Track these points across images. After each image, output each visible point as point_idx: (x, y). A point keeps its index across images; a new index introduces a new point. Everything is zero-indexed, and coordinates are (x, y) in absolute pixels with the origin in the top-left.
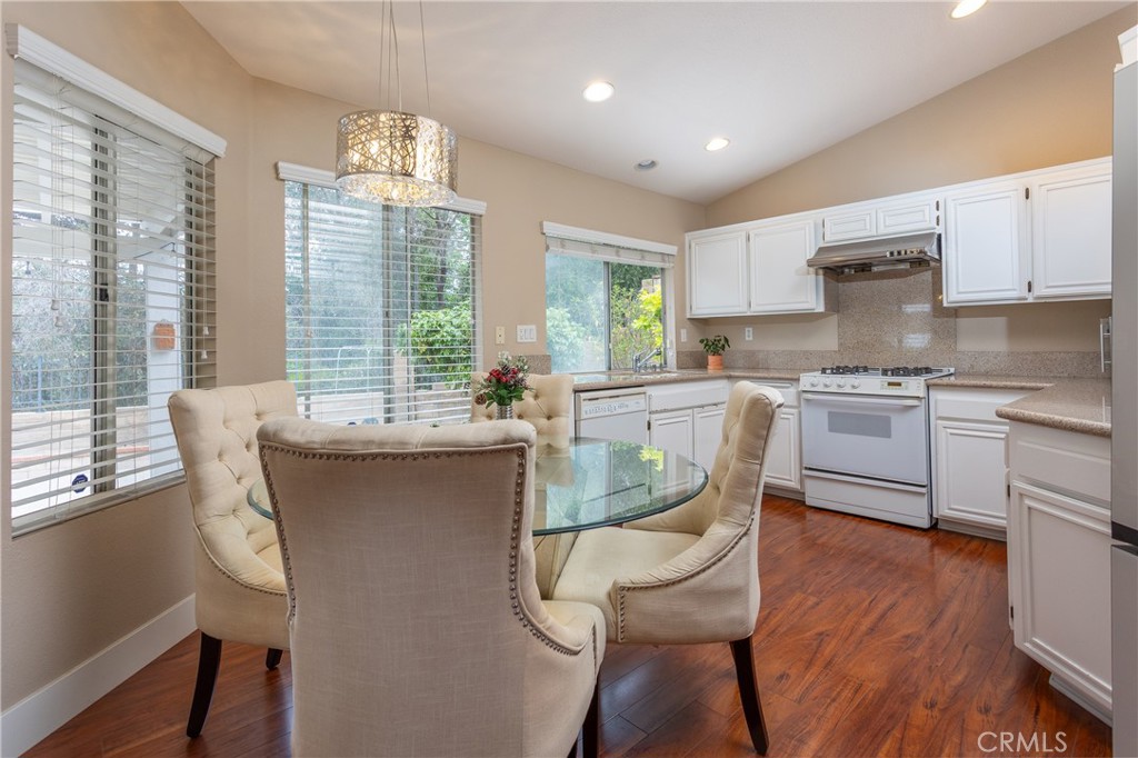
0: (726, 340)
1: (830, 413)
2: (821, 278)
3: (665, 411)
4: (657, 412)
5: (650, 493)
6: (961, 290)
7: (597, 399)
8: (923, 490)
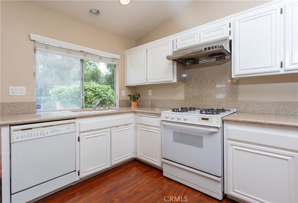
0: (139, 95)
1: (174, 132)
2: (175, 66)
3: (90, 131)
4: (84, 132)
5: (79, 175)
6: (241, 68)
7: (52, 126)
8: (219, 179)
